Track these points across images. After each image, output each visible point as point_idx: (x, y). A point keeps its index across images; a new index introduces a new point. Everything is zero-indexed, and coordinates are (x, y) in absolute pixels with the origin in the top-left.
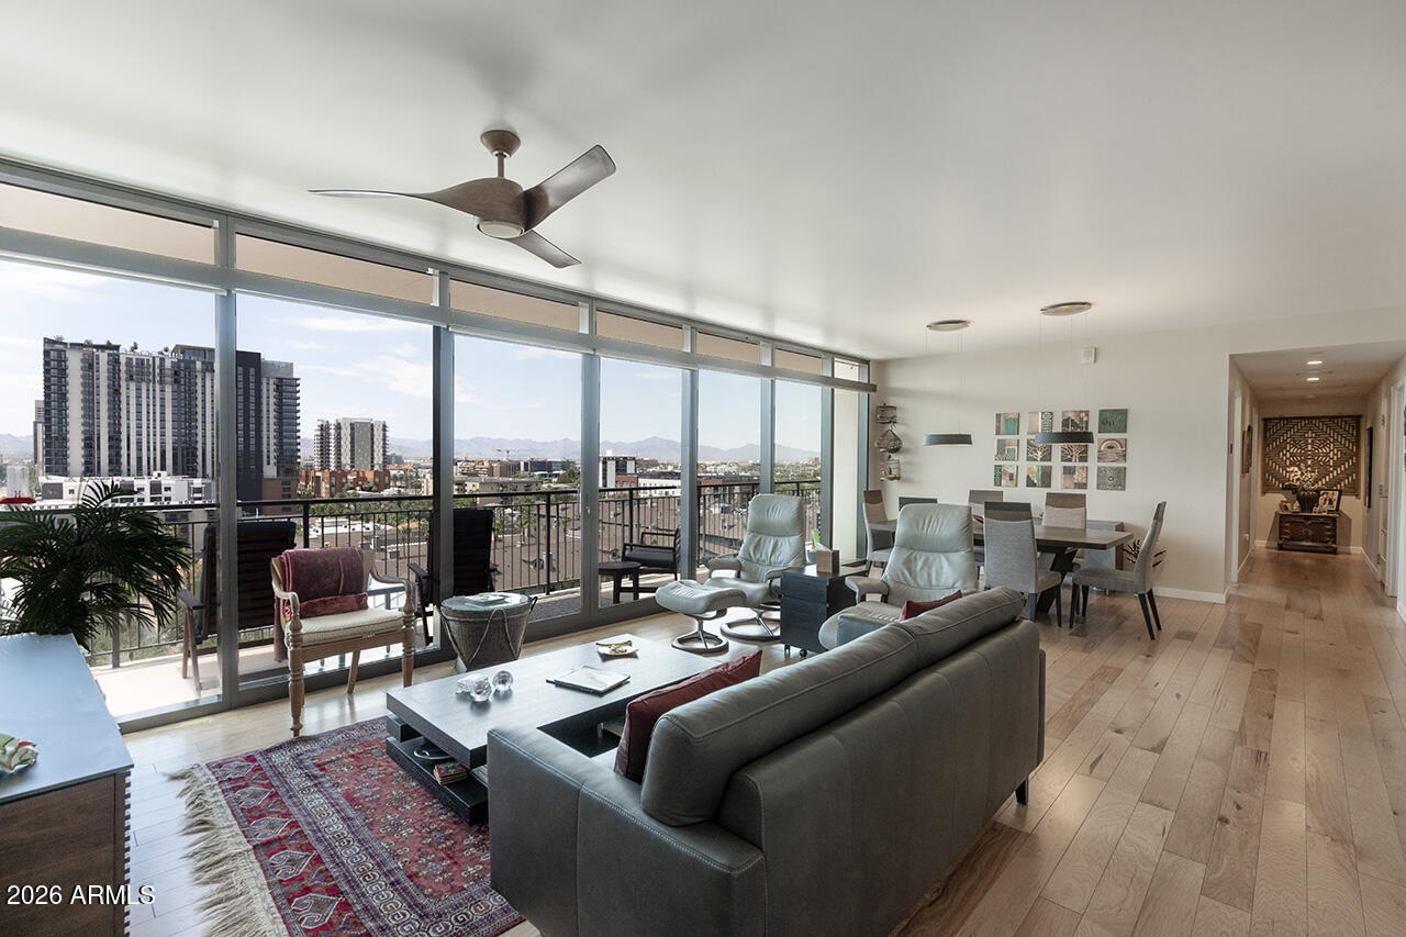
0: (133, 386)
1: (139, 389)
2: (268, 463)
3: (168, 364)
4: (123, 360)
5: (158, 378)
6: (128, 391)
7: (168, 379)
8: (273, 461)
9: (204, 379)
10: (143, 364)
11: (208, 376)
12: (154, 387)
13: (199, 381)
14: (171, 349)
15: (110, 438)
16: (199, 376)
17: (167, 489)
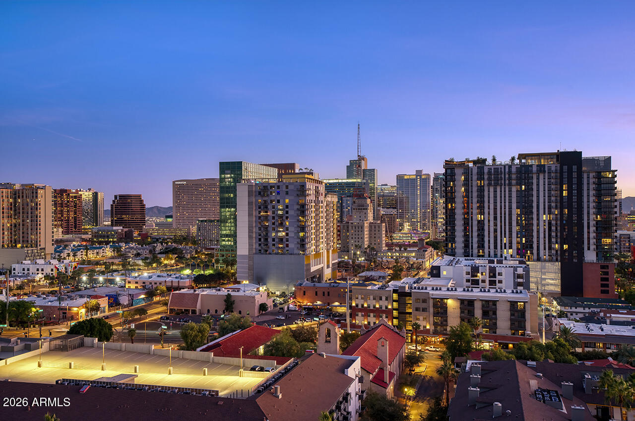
0: (492, 189)
1: (495, 191)
2: (589, 249)
3: (514, 170)
4: (486, 171)
5: (507, 182)
6: (489, 192)
7: (514, 182)
8: (593, 247)
9: (538, 179)
10: (498, 172)
11: (541, 176)
12: (505, 189)
13: (535, 181)
14: (517, 157)
15: (478, 230)
16: (535, 177)
17: (500, 274)
